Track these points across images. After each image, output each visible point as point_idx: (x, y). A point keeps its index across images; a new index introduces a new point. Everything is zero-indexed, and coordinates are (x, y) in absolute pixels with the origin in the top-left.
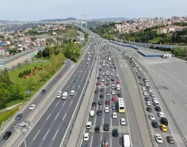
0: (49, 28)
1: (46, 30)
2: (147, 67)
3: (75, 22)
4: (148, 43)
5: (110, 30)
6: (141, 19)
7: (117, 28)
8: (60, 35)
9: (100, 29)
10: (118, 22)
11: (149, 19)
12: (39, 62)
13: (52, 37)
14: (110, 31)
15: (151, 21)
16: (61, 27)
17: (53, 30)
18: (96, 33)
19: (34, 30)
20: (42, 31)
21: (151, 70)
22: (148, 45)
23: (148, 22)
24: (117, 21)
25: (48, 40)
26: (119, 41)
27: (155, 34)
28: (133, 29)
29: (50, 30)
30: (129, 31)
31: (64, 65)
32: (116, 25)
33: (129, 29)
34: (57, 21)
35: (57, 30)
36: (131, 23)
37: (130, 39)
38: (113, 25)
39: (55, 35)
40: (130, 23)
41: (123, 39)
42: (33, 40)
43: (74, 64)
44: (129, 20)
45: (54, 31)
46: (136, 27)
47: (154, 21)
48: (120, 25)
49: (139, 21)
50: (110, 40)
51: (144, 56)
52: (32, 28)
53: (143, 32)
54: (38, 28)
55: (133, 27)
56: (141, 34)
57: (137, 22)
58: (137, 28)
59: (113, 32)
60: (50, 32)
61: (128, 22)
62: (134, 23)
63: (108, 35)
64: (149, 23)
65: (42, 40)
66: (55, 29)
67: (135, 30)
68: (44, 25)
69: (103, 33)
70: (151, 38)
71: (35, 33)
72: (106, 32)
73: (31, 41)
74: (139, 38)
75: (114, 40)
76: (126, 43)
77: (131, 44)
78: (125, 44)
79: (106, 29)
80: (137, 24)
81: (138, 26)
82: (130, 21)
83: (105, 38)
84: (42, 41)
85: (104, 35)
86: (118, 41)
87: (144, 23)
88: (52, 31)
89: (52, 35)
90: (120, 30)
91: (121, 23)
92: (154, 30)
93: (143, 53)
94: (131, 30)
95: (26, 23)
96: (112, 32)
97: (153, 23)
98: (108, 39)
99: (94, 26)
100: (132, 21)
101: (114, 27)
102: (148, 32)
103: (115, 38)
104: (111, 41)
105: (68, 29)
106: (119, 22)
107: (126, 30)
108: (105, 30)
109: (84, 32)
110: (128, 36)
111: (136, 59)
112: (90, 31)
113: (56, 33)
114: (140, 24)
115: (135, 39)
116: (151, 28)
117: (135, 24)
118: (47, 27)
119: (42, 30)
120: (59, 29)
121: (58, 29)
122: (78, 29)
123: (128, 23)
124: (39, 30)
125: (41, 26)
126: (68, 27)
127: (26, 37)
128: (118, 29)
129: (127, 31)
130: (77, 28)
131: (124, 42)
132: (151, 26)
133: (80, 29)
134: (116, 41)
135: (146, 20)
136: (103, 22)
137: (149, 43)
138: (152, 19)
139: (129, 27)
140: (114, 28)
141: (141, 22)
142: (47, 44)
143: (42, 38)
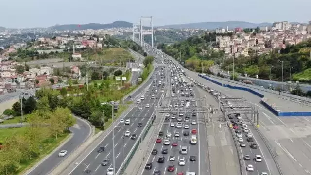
0: (65, 44)
1: (58, 48)
2: (279, 144)
3: (130, 31)
4: (288, 80)
5: (203, 50)
6: (277, 25)
7: (221, 45)
8: (90, 60)
9: (183, 48)
10: (223, 31)
11: (297, 25)
12: (10, 128)
13: (70, 65)
14: (205, 52)
15: (300, 30)
16: (92, 41)
17: (74, 48)
18: (173, 57)
19: (30, 49)
20: (48, 52)
21: (287, 152)
22: (288, 86)
23: (295, 33)
24: (221, 28)
25: (58, 72)
26: (222, 76)
27: (306, 60)
28: (259, 48)
29: (66, 48)
30: (249, 52)
31: (70, 136)
32: (219, 38)
33: (248, 47)
34: (90, 28)
35: (83, 49)
36: (254, 34)
37: (249, 70)
38: (211, 37)
39: (77, 60)
40: (252, 33)
41: (231, 70)
42: (20, 70)
43: (96, 133)
44: (250, 27)
45: (77, 50)
46: (266, 42)
47: (307, 30)
48: (227, 39)
49: (273, 28)
50: (201, 72)
51: (276, 113)
52: (26, 44)
53: (280, 55)
54: (40, 42)
55: (259, 42)
56: (275, 59)
57: (269, 31)
58: (268, 45)
59: (210, 55)
60: (68, 53)
61: (247, 31)
62: (262, 34)
63: (197, 61)
64: (297, 33)
65: (43, 71)
66: (78, 47)
67: (262, 50)
68: (54, 39)
69: (188, 55)
70: (298, 70)
71: (33, 55)
72: (194, 55)
73: (14, 74)
74: (268, 69)
75: (209, 72)
76: (236, 79)
77: (249, 83)
78: (233, 83)
79: (195, 47)
80: (269, 37)
81: (270, 41)
82: (251, 30)
83: (191, 67)
84: (42, 73)
85: (189, 61)
86: (218, 75)
87: (285, 33)
88: (71, 50)
89: (71, 59)
90: (227, 50)
91: (230, 35)
92: (304, 50)
93: (274, 106)
94: (255, 49)
95: (19, 33)
96: (208, 53)
97: (304, 33)
98: (197, 71)
99: (172, 39)
100: (257, 30)
101: (213, 42)
102: (290, 54)
103: (215, 69)
104: (204, 74)
105: (108, 47)
106: (226, 30)
107: (243, 49)
108: (192, 50)
109: (145, 55)
110: (244, 65)
111: (253, 121)
112: (160, 51)
113: (79, 56)
114: (275, 37)
115: (258, 70)
116: (298, 45)
117: (265, 36)
118: (60, 42)
119: (48, 49)
120: (88, 45)
121: (85, 47)
122: (131, 46)
123: (246, 33)
124: (42, 48)
125: (48, 40)
126: (110, 42)
127: (6, 65)
128: (223, 48)
129: (243, 53)
130: (129, 46)
131: (232, 79)
132: (298, 41)
133: (136, 48)
134: (213, 74)
135: (288, 27)
136: (193, 31)
137: (290, 82)
138: (302, 25)
139: (248, 44)
140: (213, 45)
141: (277, 31)
142: (52, 81)
143: (44, 66)
